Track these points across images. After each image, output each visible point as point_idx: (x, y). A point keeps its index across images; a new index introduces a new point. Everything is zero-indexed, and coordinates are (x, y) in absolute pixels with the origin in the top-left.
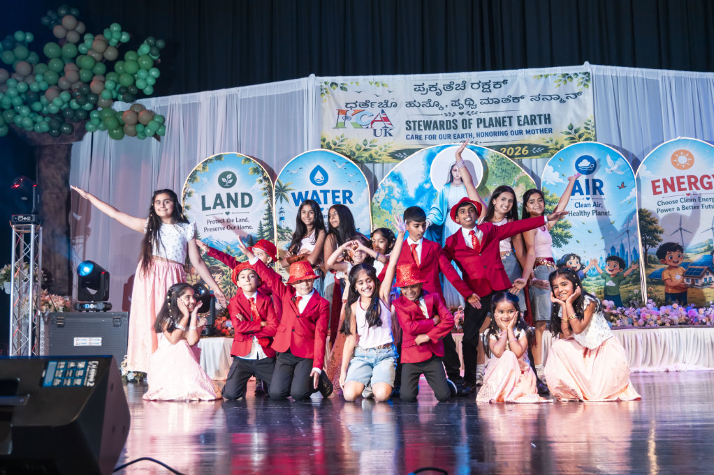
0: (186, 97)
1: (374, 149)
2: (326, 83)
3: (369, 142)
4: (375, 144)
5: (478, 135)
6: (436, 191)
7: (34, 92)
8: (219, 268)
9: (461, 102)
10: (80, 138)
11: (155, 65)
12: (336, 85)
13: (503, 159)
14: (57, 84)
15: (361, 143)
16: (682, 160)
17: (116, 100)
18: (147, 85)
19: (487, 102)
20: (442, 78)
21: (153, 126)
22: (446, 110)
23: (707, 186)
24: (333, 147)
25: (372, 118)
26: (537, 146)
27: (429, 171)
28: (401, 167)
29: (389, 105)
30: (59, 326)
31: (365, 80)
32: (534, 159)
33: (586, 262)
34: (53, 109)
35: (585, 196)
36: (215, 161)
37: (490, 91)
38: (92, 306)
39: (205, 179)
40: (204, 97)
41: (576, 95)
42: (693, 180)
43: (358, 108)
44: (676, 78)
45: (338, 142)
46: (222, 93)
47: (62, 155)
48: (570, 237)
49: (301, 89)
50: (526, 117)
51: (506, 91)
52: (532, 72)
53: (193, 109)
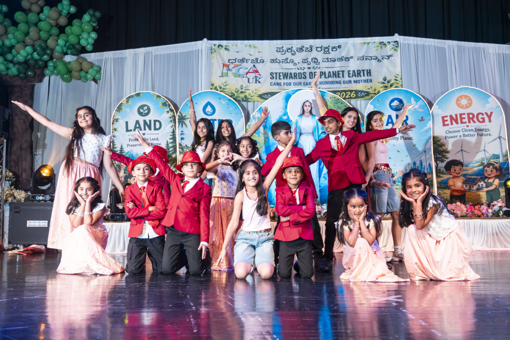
0: (116, 53)
1: (248, 91)
2: (214, 45)
3: (244, 87)
4: (249, 88)
5: (321, 83)
6: (291, 121)
7: (7, 47)
9: (308, 60)
10: (41, 81)
11: (94, 30)
12: (222, 46)
13: (338, 99)
14: (24, 42)
15: (239, 88)
16: (464, 102)
17: (66, 54)
18: (88, 43)
19: (327, 61)
20: (296, 43)
21: (92, 73)
22: (298, 66)
23: (481, 120)
24: (219, 89)
25: (247, 71)
26: (362, 92)
27: (286, 107)
28: (265, 104)
29: (259, 61)
30: (16, 212)
31: (242, 44)
32: (359, 102)
33: (395, 172)
34: (20, 58)
36: (135, 97)
37: (329, 53)
38: (41, 198)
39: (128, 110)
40: (128, 53)
41: (389, 57)
42: (471, 116)
43: (237, 63)
44: (458, 46)
45: (222, 86)
46: (142, 50)
47: (28, 92)
49: (197, 49)
50: (354, 71)
51: (340, 53)
52: (358, 40)
53: (121, 61)
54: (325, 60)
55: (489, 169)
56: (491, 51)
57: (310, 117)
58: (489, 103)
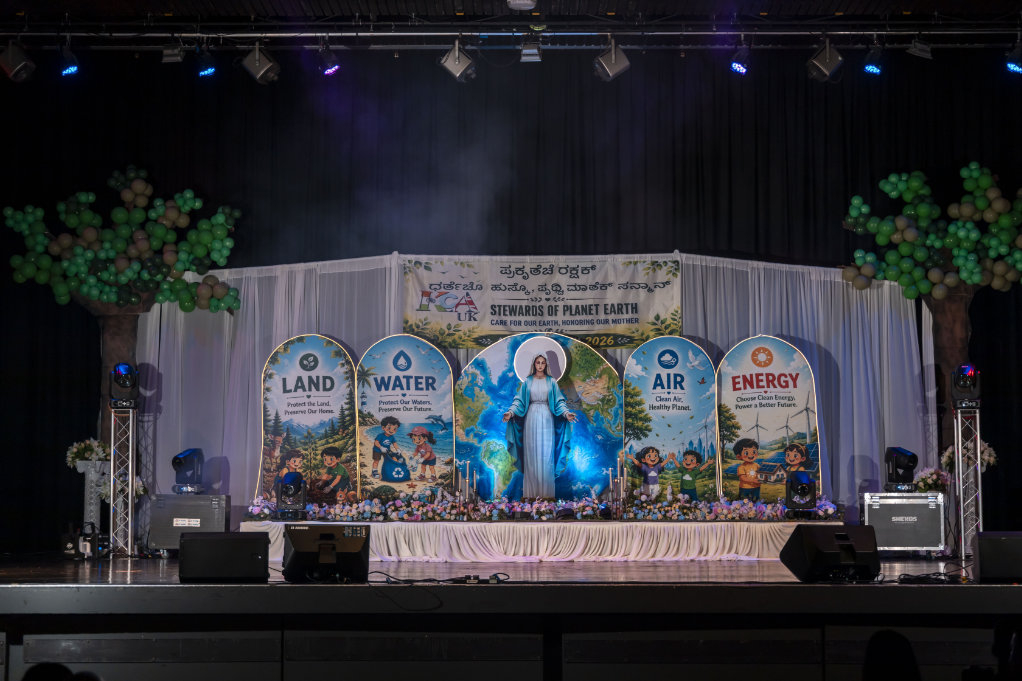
0: (261, 270)
1: (461, 333)
2: (409, 261)
3: (453, 326)
4: (459, 328)
5: (564, 323)
7: (102, 261)
8: (299, 451)
9: (547, 287)
10: (148, 310)
11: (230, 235)
12: (420, 264)
13: (587, 349)
14: (125, 252)
15: (444, 327)
16: (762, 357)
17: (188, 270)
18: (222, 256)
19: (574, 288)
20: (529, 261)
21: (229, 300)
22: (532, 295)
23: (784, 384)
24: (416, 329)
25: (457, 301)
26: (623, 336)
27: (512, 360)
28: (483, 354)
29: (474, 287)
30: (160, 507)
31: (450, 260)
32: (618, 350)
34: (123, 279)
35: (666, 390)
36: (296, 343)
37: (578, 277)
38: (189, 489)
39: (286, 361)
40: (280, 271)
41: (664, 284)
42: (771, 378)
43: (443, 290)
44: (766, 270)
45: (421, 325)
46: (301, 267)
47: (129, 327)
48: (650, 430)
49: (383, 266)
50: (613, 305)
51: (594, 278)
52: (621, 258)
53: (269, 283)
54: (571, 288)
55: (792, 454)
56: (813, 278)
57: (544, 379)
58: (794, 360)
